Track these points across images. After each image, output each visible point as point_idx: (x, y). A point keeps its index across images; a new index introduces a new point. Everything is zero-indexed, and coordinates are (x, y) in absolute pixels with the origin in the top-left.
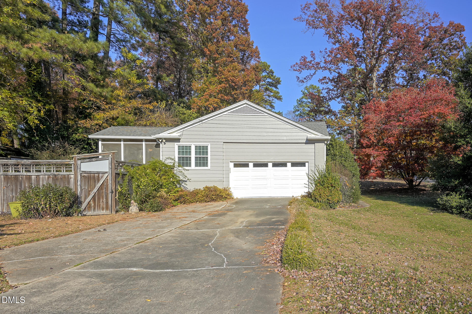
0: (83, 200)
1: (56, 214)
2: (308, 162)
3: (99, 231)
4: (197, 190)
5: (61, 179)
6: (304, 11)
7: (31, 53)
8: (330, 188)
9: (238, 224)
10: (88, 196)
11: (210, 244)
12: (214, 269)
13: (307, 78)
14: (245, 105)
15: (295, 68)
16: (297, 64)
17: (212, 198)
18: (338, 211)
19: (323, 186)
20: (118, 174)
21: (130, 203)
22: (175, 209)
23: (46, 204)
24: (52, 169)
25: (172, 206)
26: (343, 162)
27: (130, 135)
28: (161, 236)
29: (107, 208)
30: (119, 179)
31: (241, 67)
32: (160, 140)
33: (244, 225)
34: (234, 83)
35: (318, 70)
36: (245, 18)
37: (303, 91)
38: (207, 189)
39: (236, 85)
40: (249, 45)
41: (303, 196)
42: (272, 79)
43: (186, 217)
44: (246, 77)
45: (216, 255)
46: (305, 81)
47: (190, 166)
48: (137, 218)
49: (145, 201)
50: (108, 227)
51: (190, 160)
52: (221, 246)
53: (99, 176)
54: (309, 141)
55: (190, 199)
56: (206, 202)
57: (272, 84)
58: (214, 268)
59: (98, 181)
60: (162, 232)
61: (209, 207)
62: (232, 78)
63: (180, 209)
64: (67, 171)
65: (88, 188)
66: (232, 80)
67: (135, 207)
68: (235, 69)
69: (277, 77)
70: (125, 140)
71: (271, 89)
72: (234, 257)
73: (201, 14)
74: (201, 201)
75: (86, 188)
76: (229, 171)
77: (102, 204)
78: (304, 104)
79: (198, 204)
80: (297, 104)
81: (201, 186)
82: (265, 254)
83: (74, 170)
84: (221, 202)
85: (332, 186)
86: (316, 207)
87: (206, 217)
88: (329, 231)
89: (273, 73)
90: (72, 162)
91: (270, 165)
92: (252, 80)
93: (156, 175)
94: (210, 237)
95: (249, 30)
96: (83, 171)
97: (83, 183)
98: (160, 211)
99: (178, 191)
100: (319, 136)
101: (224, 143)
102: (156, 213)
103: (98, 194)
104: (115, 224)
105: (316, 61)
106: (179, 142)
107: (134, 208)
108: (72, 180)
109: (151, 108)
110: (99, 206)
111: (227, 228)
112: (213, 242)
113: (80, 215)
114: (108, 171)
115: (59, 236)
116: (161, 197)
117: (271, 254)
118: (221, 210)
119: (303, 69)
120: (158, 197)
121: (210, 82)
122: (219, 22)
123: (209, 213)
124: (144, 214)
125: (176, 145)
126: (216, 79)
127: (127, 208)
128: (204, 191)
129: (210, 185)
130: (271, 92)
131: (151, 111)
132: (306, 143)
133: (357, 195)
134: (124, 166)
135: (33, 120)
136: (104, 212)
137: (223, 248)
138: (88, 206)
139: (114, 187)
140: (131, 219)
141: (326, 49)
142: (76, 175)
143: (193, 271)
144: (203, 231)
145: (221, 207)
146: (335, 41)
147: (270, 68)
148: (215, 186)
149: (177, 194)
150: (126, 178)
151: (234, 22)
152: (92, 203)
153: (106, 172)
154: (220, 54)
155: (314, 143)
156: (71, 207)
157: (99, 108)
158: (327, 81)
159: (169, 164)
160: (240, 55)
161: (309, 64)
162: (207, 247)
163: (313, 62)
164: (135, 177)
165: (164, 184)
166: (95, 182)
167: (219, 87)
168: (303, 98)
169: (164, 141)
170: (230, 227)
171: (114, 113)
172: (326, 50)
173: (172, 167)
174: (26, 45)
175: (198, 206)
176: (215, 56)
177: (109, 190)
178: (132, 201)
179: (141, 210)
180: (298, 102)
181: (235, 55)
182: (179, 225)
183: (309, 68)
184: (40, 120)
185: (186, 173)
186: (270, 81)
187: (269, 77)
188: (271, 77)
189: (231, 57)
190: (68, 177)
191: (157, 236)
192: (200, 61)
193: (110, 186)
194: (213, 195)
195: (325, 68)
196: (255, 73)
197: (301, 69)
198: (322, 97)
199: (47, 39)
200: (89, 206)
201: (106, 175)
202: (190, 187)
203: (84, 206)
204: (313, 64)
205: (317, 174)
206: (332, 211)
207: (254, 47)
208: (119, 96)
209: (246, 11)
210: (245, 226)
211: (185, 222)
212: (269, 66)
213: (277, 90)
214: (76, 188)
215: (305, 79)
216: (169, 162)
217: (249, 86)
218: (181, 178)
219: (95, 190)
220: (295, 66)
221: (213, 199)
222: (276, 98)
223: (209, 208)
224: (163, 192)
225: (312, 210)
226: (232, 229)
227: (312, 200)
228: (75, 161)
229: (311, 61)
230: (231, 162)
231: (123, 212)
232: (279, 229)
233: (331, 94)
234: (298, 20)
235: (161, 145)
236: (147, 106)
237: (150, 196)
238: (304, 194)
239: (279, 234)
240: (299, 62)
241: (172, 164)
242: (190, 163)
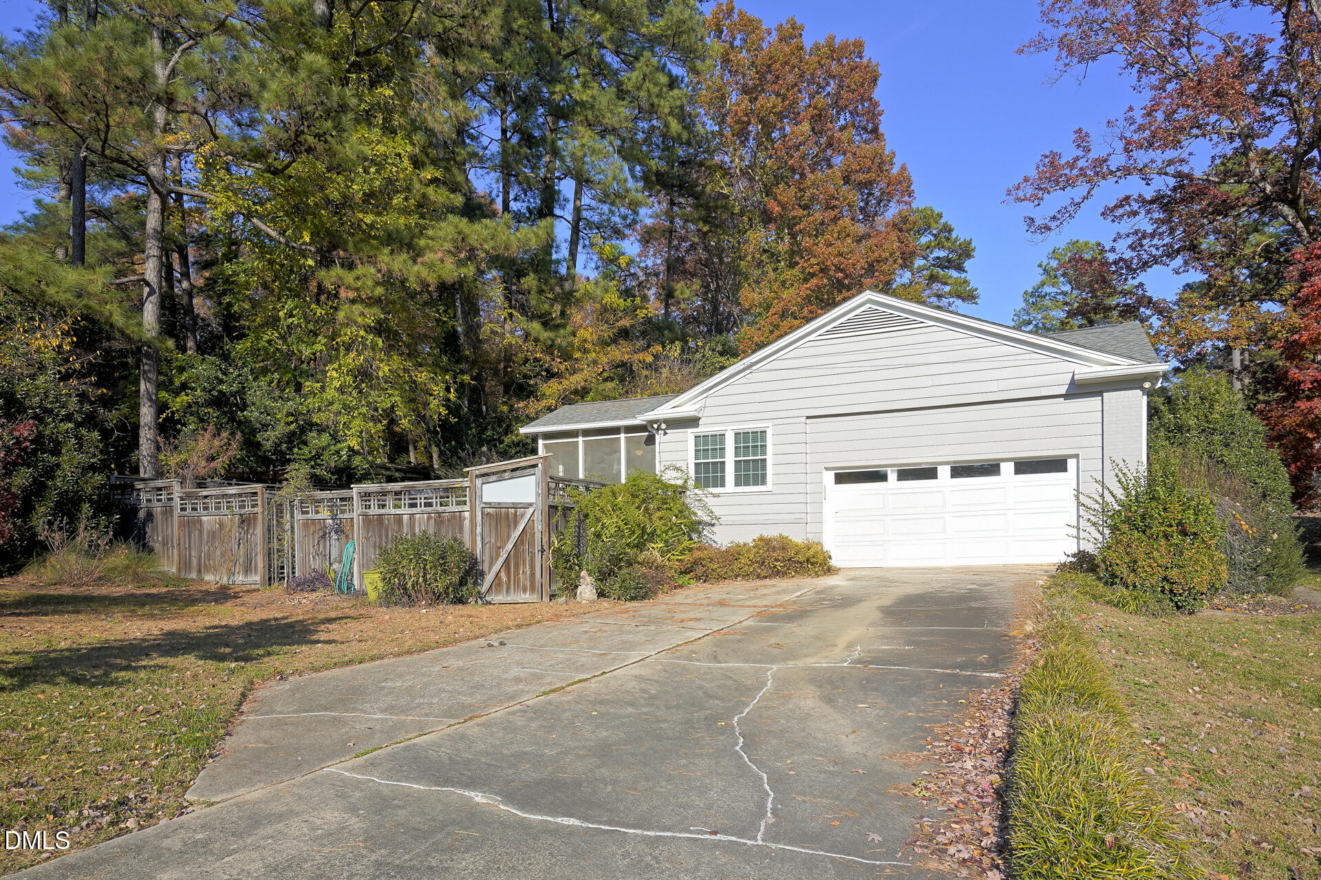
0: (486, 569)
1: (437, 598)
2: (1076, 456)
3: (490, 645)
4: (738, 545)
5: (449, 520)
6: (1051, 16)
7: (424, 273)
8: (1176, 539)
9: (838, 652)
10: (497, 559)
11: (736, 719)
12: (716, 845)
13: (1059, 216)
14: (868, 306)
15: (1021, 194)
16: (1026, 180)
17: (775, 567)
18: (1210, 621)
19: (1144, 532)
20: (553, 508)
21: (578, 576)
22: (680, 596)
23: (417, 576)
24: (434, 500)
25: (675, 587)
26: (1219, 450)
27: (594, 421)
28: (614, 673)
29: (533, 589)
30: (557, 517)
31: (861, 229)
32: (656, 426)
33: (856, 655)
34: (842, 271)
35: (1102, 182)
36: (871, 99)
37: (1044, 264)
38: (762, 544)
39: (847, 276)
40: (881, 163)
41: (1062, 567)
42: (949, 249)
43: (697, 620)
44: (873, 252)
45: (743, 770)
46: (1053, 225)
47: (723, 485)
48: (586, 616)
49: (611, 573)
50: (514, 635)
51: (723, 471)
52: (769, 732)
53: (516, 512)
54: (1080, 389)
55: (718, 570)
56: (759, 577)
57: (949, 261)
58: (719, 837)
59: (516, 524)
60: (624, 660)
61: (765, 591)
62: (836, 261)
63: (694, 594)
64: (458, 503)
65: (496, 542)
66: (835, 266)
67: (589, 587)
68: (843, 235)
69: (962, 240)
70: (587, 433)
71: (944, 276)
72: (804, 794)
73: (761, 121)
74: (746, 576)
75: (493, 541)
76: (821, 493)
77: (524, 579)
78: (1047, 302)
79: (739, 584)
80: (1023, 305)
81: (747, 537)
82: (930, 799)
83: (471, 501)
84: (797, 581)
85: (1184, 533)
86: (1116, 606)
87: (750, 623)
88: (1204, 707)
89: (950, 231)
90: (466, 483)
91: (944, 471)
92: (891, 255)
93: (639, 508)
94: (745, 690)
95: (882, 129)
96: (485, 503)
97: (486, 529)
98: (643, 598)
99: (690, 550)
100: (1123, 367)
101: (808, 418)
102: (634, 604)
103: (516, 556)
104: (533, 628)
105: (1093, 155)
106: (697, 426)
107: (587, 590)
108: (467, 522)
109: (650, 359)
110: (517, 581)
111: (800, 664)
112: (746, 711)
113: (480, 602)
114: (534, 501)
115: (408, 653)
116: (648, 564)
117: (954, 800)
118: (794, 602)
119: (1045, 190)
120: (639, 563)
121: (784, 282)
122: (806, 127)
123: (760, 610)
124: (605, 604)
125: (690, 434)
126: (796, 271)
127: (572, 588)
128: (755, 550)
129: (771, 532)
130: (946, 284)
131: (649, 366)
132: (1067, 396)
133: (1286, 566)
134: (568, 489)
135: (436, 409)
136: (527, 597)
137: (774, 742)
138: (497, 581)
139: (545, 539)
140: (572, 619)
141: (1131, 109)
142: (473, 511)
143: (645, 838)
144: (728, 669)
145: (798, 594)
146: (1161, 81)
147: (942, 221)
148: (785, 534)
149: (687, 557)
150: (573, 517)
151: (842, 118)
152: (503, 574)
153: (531, 505)
154: (805, 207)
155: (1100, 394)
156: (462, 582)
157: (551, 375)
158: (1135, 206)
159: (672, 482)
160: (856, 198)
161: (1067, 171)
162: (723, 731)
163: (1081, 163)
164: (591, 516)
165: (658, 532)
166: (509, 526)
167: (804, 289)
168: (1043, 285)
169: (663, 426)
170: (811, 661)
171: (576, 381)
172: (1131, 114)
173: (681, 491)
174: (420, 260)
175: (737, 589)
176: (794, 213)
177: (537, 547)
178: (583, 573)
179: (601, 594)
180: (1028, 298)
181: (845, 200)
182: (672, 641)
183: (1070, 183)
184: (448, 408)
185: (710, 501)
186: (942, 254)
187: (940, 246)
188: (946, 244)
189: (833, 208)
190: (460, 516)
191: (604, 673)
192: (759, 237)
193: (538, 536)
194: (776, 560)
195: (1127, 171)
196: (898, 237)
197: (1041, 193)
198: (1115, 263)
199: (450, 237)
200: (497, 584)
201: (531, 510)
202: (722, 538)
203: (489, 578)
204: (1081, 169)
205: (1120, 493)
206: (1183, 620)
207: (895, 170)
208: (585, 341)
209: (875, 80)
210: (859, 661)
211: (689, 634)
212: (940, 216)
213: (964, 275)
214: (474, 542)
215: (1054, 218)
216: (671, 478)
217: (883, 272)
218: (702, 515)
219: (510, 546)
220: (1021, 186)
221: (778, 572)
222: (959, 297)
223: (764, 595)
224: (654, 551)
225: (1102, 615)
226: (814, 669)
227: (1100, 579)
228: (471, 480)
229: (1077, 159)
230: (827, 469)
231: (563, 599)
232: (979, 684)
233: (1146, 247)
234: (1032, 49)
235: (657, 436)
236: (641, 356)
237: (621, 560)
238: (1064, 559)
239: (982, 706)
240: (1033, 173)
241: (680, 482)
242: (723, 478)
